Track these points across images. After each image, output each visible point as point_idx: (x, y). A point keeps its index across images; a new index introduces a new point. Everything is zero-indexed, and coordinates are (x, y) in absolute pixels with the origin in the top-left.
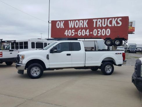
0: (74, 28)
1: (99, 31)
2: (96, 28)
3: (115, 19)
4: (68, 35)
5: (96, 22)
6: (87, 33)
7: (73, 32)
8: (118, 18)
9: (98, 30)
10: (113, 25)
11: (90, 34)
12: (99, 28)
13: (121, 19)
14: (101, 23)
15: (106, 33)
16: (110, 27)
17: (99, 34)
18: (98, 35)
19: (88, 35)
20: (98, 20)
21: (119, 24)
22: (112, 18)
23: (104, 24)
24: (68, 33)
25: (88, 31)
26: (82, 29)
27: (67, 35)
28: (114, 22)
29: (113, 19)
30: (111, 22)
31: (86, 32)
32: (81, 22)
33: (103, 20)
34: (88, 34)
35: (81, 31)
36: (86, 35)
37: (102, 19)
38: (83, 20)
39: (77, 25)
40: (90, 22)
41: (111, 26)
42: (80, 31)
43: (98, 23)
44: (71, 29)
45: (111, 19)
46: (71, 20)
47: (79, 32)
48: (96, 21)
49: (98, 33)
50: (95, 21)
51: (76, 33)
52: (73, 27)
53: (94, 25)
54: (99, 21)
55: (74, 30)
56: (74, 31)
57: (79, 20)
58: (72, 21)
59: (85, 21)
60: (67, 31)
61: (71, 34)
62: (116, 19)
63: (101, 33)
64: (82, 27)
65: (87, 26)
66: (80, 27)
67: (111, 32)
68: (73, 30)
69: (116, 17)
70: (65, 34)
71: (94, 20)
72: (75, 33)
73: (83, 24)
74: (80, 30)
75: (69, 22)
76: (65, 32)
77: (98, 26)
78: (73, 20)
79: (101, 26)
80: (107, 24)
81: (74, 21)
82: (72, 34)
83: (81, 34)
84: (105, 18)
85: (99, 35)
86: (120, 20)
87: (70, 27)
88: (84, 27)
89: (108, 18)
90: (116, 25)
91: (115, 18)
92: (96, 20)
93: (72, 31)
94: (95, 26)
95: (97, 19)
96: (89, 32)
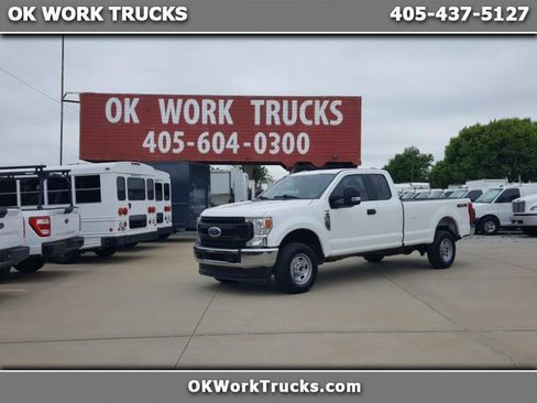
0: (182, 125)
1: (273, 139)
2: (264, 128)
3: (321, 104)
4: (157, 149)
5: (263, 109)
6: (232, 143)
7: (176, 140)
8: (331, 99)
9: (271, 135)
10: (317, 123)
11: (242, 149)
12: (274, 128)
13: (339, 103)
14: (280, 113)
15: (296, 145)
16: (308, 127)
17: (273, 148)
18: (272, 152)
19: (235, 151)
20: (269, 103)
21: (335, 118)
22: (314, 99)
23: (290, 118)
24: (156, 141)
25: (234, 136)
26: (212, 129)
27: (152, 150)
28: (319, 113)
29: (317, 102)
30: (310, 113)
31: (227, 139)
32: (209, 107)
33: (285, 103)
34: (235, 148)
35: (210, 138)
36: (228, 152)
37: (280, 99)
38: (216, 99)
39: (192, 116)
40: (242, 105)
41: (309, 123)
42: (205, 138)
43: (269, 113)
44: (171, 128)
45: (310, 102)
46: (166, 98)
47: (201, 141)
48: (261, 106)
49: (269, 147)
50: (257, 104)
51: (191, 144)
52: (176, 120)
53: (254, 116)
54: (273, 107)
55: (182, 134)
56: (179, 137)
57: (199, 99)
58: (171, 101)
59: (221, 102)
60: (151, 135)
61: (171, 148)
62: (326, 102)
63: (280, 144)
64: (213, 122)
65: (230, 122)
66: (205, 122)
67: (311, 142)
68: (178, 134)
69: (326, 98)
70: (145, 145)
71: (253, 102)
72: (185, 144)
73: (216, 113)
74: (207, 134)
75: (161, 102)
76: (143, 140)
77: (269, 122)
78: (175, 98)
79: (278, 122)
80: (298, 117)
81: (180, 101)
82: (175, 146)
83: (211, 148)
84: (290, 99)
85: (275, 151)
86: (337, 107)
87: (165, 120)
88: (221, 122)
89: (301, 100)
90: (326, 122)
91: (321, 99)
92: (262, 102)
93: (172, 137)
94: (257, 122)
95: (266, 98)
96: (240, 142)
